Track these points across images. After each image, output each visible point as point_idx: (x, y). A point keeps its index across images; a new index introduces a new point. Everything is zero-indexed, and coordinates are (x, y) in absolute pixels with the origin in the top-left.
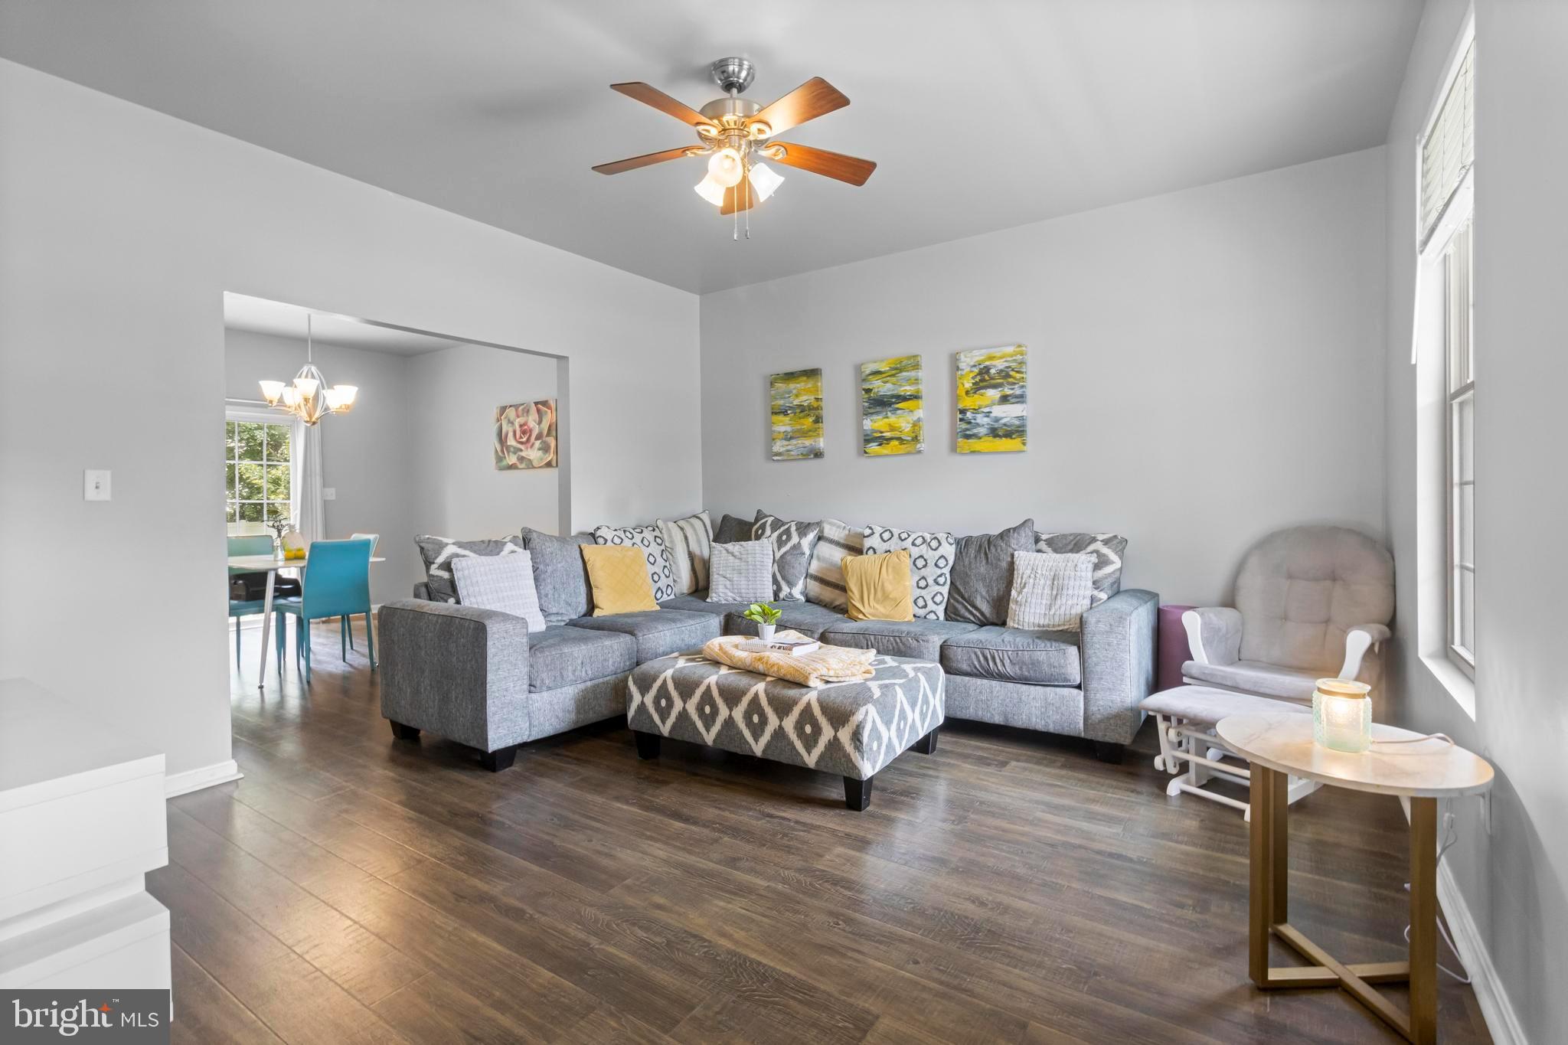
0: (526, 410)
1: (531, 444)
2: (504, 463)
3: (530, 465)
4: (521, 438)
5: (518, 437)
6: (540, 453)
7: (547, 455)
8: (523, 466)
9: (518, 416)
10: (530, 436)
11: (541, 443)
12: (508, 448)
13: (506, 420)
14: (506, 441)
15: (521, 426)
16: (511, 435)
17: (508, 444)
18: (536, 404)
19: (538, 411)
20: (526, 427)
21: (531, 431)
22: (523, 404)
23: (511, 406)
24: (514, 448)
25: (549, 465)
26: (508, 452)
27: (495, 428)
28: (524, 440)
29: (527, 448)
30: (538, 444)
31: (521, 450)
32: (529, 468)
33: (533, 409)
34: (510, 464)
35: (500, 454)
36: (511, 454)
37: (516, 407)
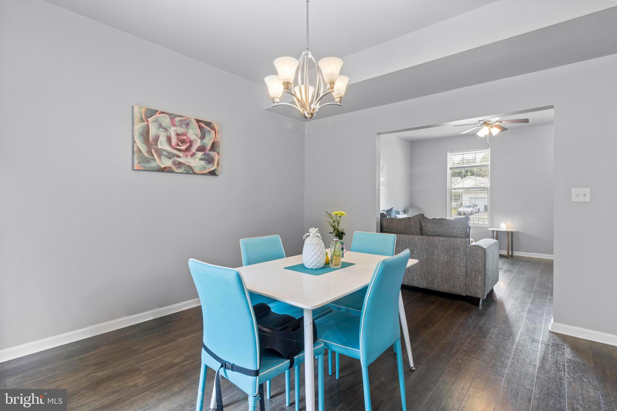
0: (186, 122)
1: (191, 153)
2: (153, 164)
3: (190, 171)
4: (178, 145)
5: (174, 141)
6: (203, 163)
7: (211, 165)
8: (180, 171)
9: (174, 125)
10: (191, 146)
11: (203, 155)
12: (160, 152)
13: (157, 124)
14: (156, 144)
15: (178, 135)
16: (163, 139)
17: (160, 147)
18: (198, 121)
19: (200, 128)
20: (185, 137)
21: (191, 143)
22: (182, 117)
23: (162, 113)
24: (169, 153)
25: (213, 173)
26: (159, 156)
27: (139, 127)
28: (183, 148)
29: (187, 156)
30: (200, 154)
31: (179, 156)
32: (188, 173)
33: (195, 124)
34: (163, 166)
35: (146, 155)
36: (163, 157)
37: (172, 117)
